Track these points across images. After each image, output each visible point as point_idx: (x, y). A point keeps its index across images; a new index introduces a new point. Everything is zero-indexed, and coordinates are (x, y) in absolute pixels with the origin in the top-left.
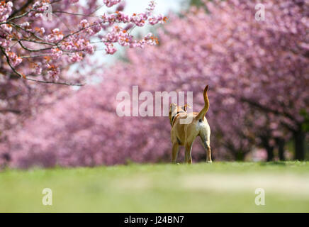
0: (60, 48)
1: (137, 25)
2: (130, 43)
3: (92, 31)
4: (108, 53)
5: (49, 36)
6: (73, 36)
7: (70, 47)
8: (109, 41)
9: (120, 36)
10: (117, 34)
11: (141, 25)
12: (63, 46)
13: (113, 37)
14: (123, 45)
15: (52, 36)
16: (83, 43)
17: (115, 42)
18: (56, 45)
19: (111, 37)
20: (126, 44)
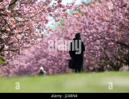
0: (33, 20)
1: (69, 8)
2: (66, 16)
3: (48, 12)
4: (56, 21)
5: (28, 14)
6: (39, 14)
7: (38, 19)
8: (56, 16)
9: (61, 13)
10: (60, 13)
11: (71, 9)
12: (34, 19)
13: (58, 14)
14: (62, 17)
15: (29, 15)
16: (44, 17)
17: (59, 16)
18: (31, 18)
19: (57, 14)
20: (64, 17)
